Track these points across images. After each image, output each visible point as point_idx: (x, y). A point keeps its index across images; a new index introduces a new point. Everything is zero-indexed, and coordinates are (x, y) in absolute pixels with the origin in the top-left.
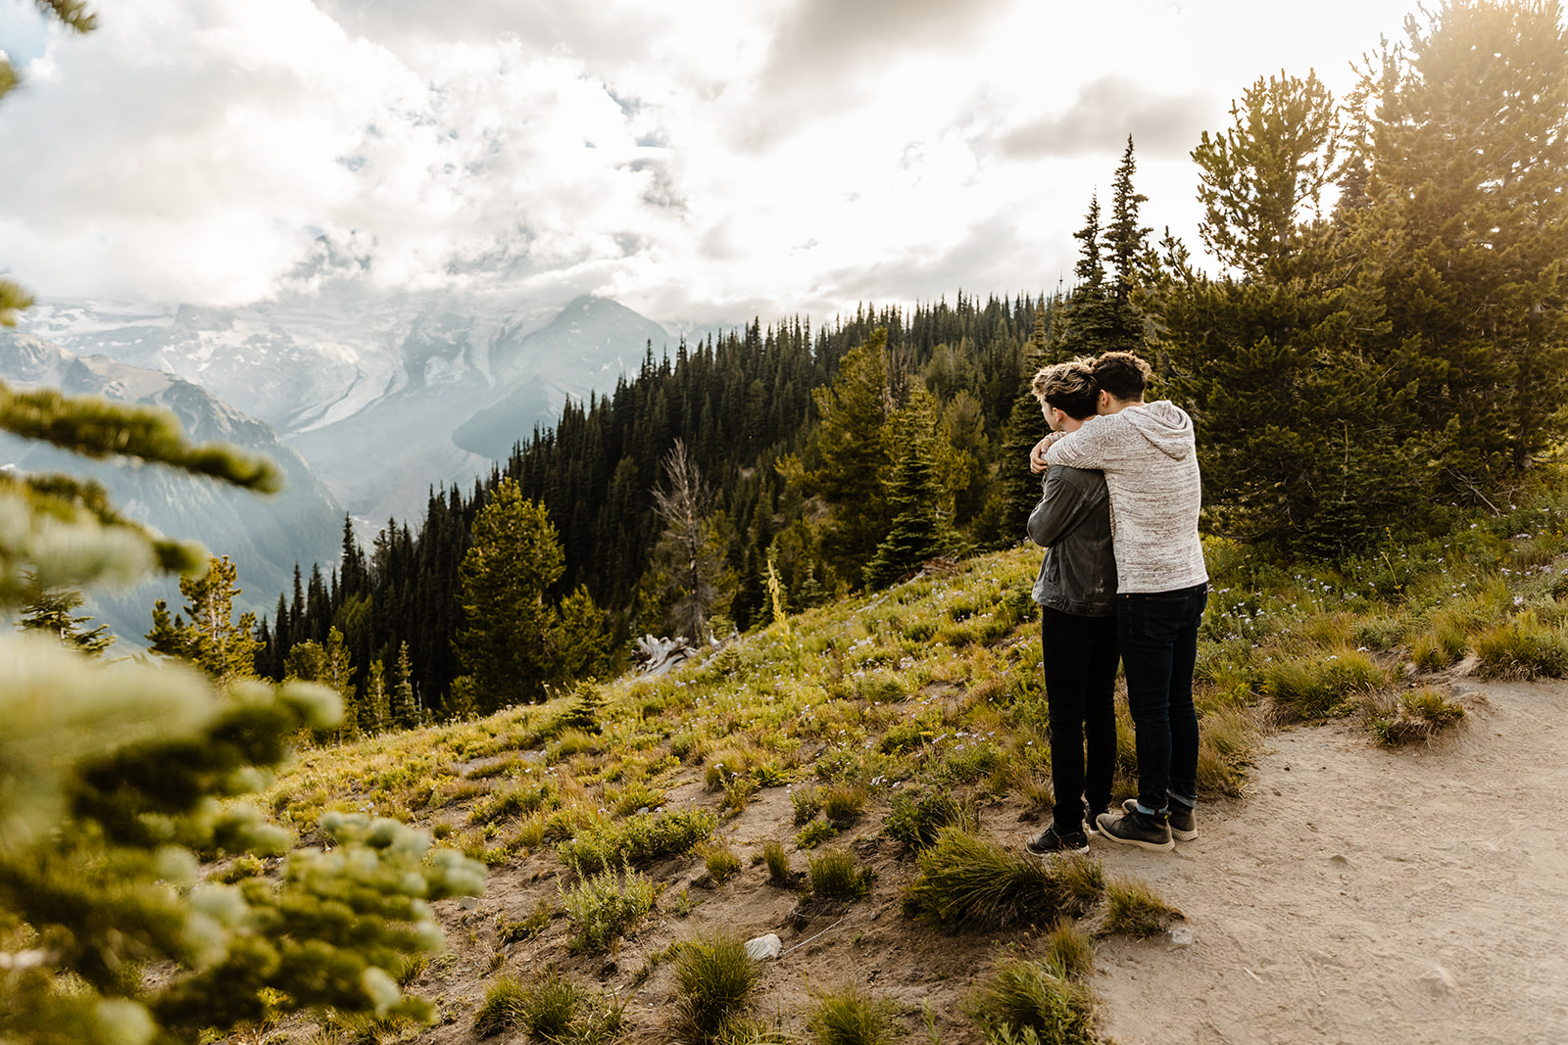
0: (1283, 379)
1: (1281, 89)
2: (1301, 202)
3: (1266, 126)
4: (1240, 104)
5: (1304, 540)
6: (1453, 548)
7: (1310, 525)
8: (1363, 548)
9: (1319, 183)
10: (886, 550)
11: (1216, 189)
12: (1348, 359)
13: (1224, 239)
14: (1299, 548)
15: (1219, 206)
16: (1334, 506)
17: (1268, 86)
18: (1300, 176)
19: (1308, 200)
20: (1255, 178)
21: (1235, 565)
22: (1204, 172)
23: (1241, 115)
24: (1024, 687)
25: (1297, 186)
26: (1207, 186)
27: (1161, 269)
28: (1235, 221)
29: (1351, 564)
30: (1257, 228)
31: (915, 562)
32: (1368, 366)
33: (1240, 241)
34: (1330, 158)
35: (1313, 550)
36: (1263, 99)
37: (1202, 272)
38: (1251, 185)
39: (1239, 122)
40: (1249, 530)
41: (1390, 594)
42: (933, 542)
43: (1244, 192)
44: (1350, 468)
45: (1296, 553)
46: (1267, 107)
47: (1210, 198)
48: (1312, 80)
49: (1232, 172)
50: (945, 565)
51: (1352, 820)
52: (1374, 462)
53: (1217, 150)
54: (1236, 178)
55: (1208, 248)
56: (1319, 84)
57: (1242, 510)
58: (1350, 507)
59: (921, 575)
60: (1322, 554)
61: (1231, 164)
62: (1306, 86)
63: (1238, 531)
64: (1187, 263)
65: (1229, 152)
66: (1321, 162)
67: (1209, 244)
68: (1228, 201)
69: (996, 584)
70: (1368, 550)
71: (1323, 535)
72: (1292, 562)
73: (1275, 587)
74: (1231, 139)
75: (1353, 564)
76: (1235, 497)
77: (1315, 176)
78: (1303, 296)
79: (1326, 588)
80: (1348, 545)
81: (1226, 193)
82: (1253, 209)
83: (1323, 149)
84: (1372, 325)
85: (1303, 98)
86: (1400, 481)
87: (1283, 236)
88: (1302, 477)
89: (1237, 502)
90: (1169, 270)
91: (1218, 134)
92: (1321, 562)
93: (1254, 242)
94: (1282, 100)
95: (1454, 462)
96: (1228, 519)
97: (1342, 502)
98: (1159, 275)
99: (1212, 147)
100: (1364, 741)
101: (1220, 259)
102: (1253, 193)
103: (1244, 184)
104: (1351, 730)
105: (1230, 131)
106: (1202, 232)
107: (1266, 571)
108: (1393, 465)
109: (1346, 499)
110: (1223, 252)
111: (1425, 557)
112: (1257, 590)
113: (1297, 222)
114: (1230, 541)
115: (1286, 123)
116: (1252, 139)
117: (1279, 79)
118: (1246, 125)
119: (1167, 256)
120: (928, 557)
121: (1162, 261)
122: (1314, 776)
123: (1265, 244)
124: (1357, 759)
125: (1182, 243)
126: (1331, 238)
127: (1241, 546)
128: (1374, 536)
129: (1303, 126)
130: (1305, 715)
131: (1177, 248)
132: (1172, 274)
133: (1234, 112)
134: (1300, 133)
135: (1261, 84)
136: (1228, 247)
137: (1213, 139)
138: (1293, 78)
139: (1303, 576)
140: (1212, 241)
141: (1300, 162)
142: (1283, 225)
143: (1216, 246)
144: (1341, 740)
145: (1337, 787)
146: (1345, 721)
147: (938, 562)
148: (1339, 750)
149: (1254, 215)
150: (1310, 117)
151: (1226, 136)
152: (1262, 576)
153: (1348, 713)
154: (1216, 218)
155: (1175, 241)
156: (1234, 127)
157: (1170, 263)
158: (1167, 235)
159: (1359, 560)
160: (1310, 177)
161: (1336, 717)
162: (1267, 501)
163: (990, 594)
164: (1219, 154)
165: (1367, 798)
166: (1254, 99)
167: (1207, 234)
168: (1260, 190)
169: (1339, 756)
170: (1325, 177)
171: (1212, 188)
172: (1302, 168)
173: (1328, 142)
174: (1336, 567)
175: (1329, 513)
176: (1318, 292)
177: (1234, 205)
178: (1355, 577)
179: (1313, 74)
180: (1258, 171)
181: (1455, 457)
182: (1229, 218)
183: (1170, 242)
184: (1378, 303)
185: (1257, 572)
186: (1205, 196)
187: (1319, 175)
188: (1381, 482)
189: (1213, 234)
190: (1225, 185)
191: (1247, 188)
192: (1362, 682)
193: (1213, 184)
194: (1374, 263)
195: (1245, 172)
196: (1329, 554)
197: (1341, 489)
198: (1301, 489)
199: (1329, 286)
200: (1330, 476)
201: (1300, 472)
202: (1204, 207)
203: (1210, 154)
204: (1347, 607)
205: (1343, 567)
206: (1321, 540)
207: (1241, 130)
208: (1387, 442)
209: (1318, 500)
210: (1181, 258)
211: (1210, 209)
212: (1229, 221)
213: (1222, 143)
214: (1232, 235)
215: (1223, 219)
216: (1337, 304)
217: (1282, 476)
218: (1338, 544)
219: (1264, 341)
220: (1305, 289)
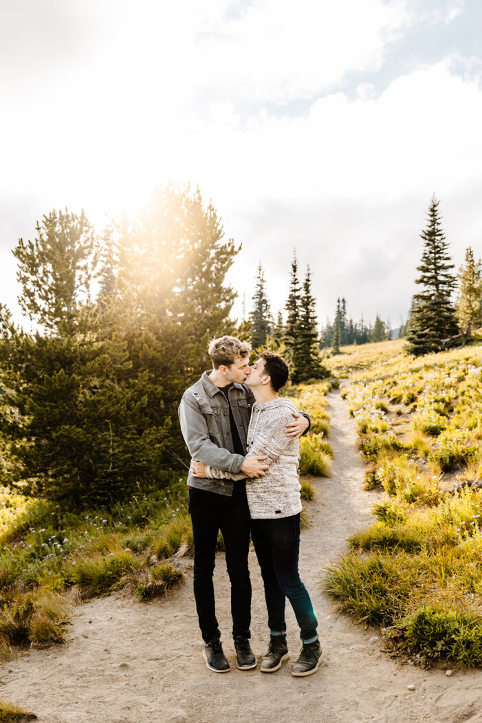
0: (72, 396)
1: (65, 220)
2: (79, 288)
3: (57, 240)
4: (41, 225)
5: (89, 495)
6: (171, 493)
7: (92, 486)
8: (123, 498)
9: (89, 278)
11: (28, 275)
12: (109, 385)
13: (34, 307)
14: (86, 501)
15: (30, 286)
16: (106, 473)
17: (58, 216)
18: (78, 272)
19: (83, 287)
20: (52, 271)
21: (48, 515)
22: (21, 264)
23: (42, 231)
25: (76, 278)
26: (23, 273)
28: (40, 297)
29: (117, 508)
30: (54, 301)
32: (120, 390)
33: (44, 309)
34: (95, 264)
35: (95, 501)
36: (55, 223)
37: (20, 327)
38: (49, 275)
39: (41, 235)
40: (55, 492)
41: (140, 522)
43: (45, 279)
44: (114, 449)
45: (84, 504)
46: (58, 228)
47: (25, 280)
48: (83, 217)
49: (37, 265)
51: (129, 644)
52: (126, 446)
53: (29, 251)
54: (40, 269)
55: (24, 312)
56: (87, 220)
57: (50, 480)
58: (115, 473)
60: (100, 503)
61: (37, 261)
62: (80, 220)
63: (49, 493)
64: (11, 320)
65: (36, 253)
66: (90, 266)
67: (24, 309)
68: (36, 283)
70: (126, 499)
71: (100, 491)
72: (83, 510)
73: (74, 525)
74: (37, 245)
75: (119, 508)
76: (46, 471)
77: (87, 273)
78: (82, 345)
79: (104, 521)
80: (115, 497)
81: (34, 278)
82: (51, 289)
83: (90, 259)
84: (122, 364)
85: (79, 226)
86: (142, 456)
87: (69, 307)
88: (86, 457)
89: (47, 475)
91: (29, 241)
92: (100, 508)
93: (52, 310)
94: (66, 226)
95: (169, 444)
96: (41, 486)
97: (110, 470)
99: (24, 248)
100: (132, 601)
101: (31, 319)
102: (51, 280)
103: (45, 273)
104: (124, 596)
105: (36, 240)
106: (19, 301)
107: (67, 517)
108: (137, 447)
109: (112, 468)
110: (34, 315)
111: (157, 500)
112: (62, 529)
113: (77, 300)
114: (44, 500)
115: (69, 240)
116: (49, 247)
117: (64, 213)
118: (45, 238)
122: (106, 624)
123: (58, 313)
124: (129, 610)
125: (7, 307)
126: (97, 311)
127: (51, 503)
128: (129, 490)
129: (79, 243)
130: (98, 591)
131: (4, 310)
133: (38, 229)
134: (77, 247)
135: (54, 214)
136: (36, 312)
137: (26, 244)
138: (72, 214)
139: (90, 517)
140: (26, 308)
141: (78, 264)
142: (69, 301)
143: (29, 311)
144: (119, 602)
145: (119, 627)
146: (120, 592)
148: (119, 607)
149: (51, 294)
150: (82, 238)
151: (34, 243)
152: (65, 520)
153: (122, 587)
154: (29, 294)
155: (3, 305)
156: (38, 239)
159: (122, 504)
160: (83, 273)
161: (116, 590)
162: (67, 473)
164: (30, 254)
165: (136, 630)
166: (50, 222)
167: (22, 302)
168: (55, 279)
169: (119, 611)
170: (92, 275)
171: (25, 274)
172: (78, 268)
173: (93, 254)
174: (109, 510)
175: (103, 477)
176: (90, 343)
177: (39, 286)
178: (120, 515)
179: (83, 213)
180: (53, 266)
181: (170, 441)
182: (36, 294)
184: (124, 351)
185: (62, 518)
186: (21, 278)
187: (89, 274)
188: (132, 457)
189: (27, 303)
190: (34, 273)
191: (47, 276)
192: (128, 568)
193: (26, 272)
194: (121, 327)
195: (45, 267)
196: (105, 503)
197: (109, 462)
198: (86, 464)
199: (97, 340)
200: (102, 454)
201: (85, 453)
202: (21, 285)
203: (25, 253)
204: (117, 531)
205: (113, 510)
206: (99, 494)
207: (42, 241)
208: (134, 434)
209: (96, 470)
210: (7, 317)
211: (25, 287)
212: (36, 296)
213: (31, 247)
214: (39, 305)
215: (33, 294)
216: (101, 350)
217: (74, 457)
218: (109, 496)
219: (60, 372)
220: (83, 341)
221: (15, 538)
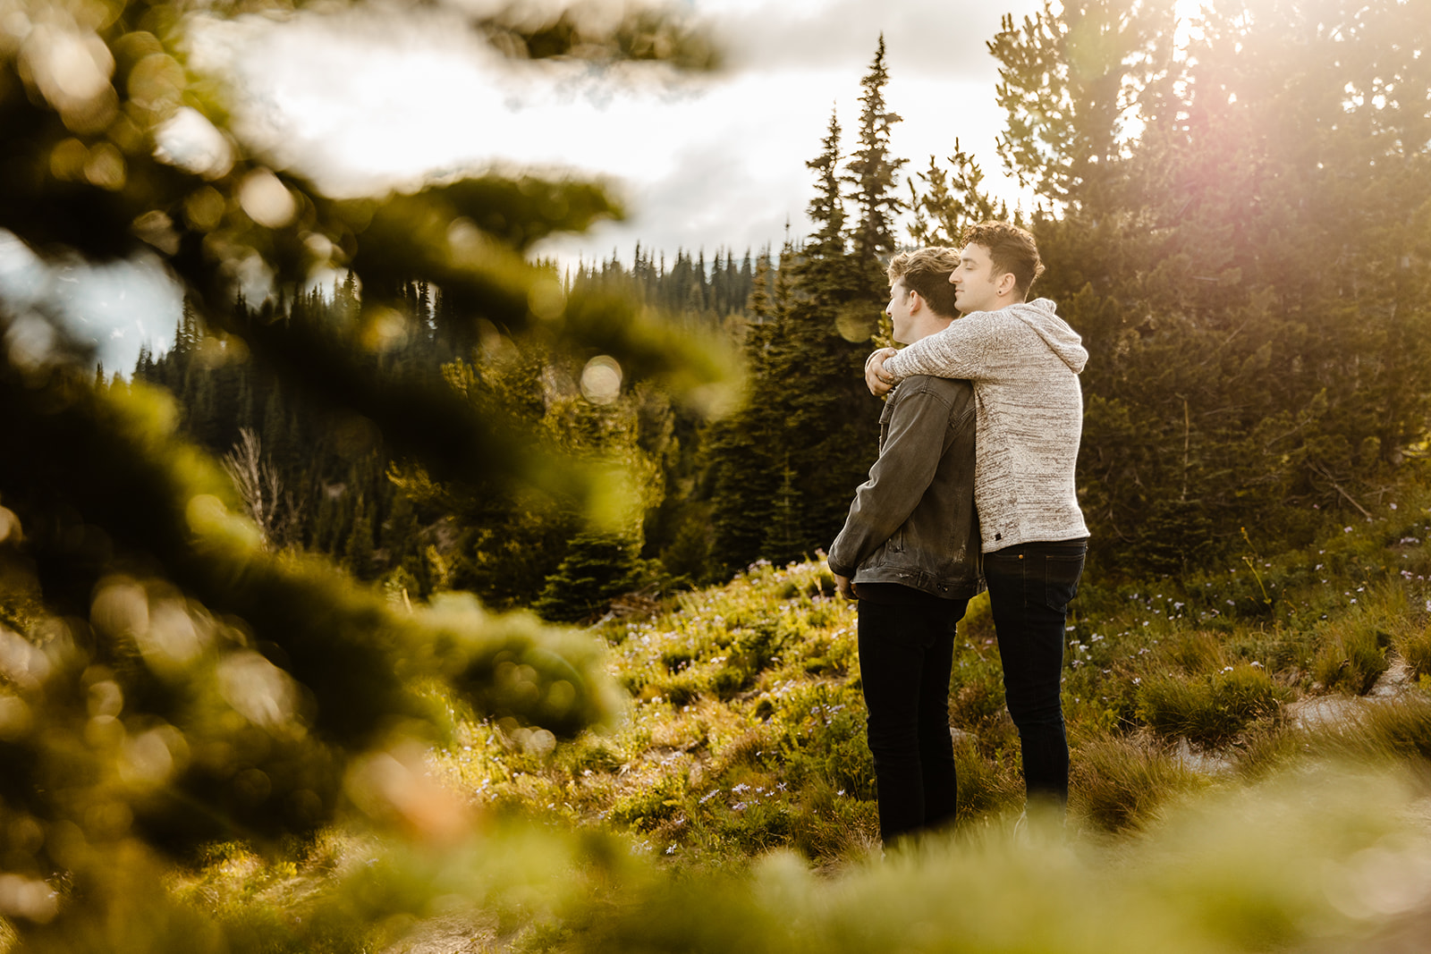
2: (1126, 113)
3: (1083, 12)
5: (1135, 552)
7: (1141, 532)
8: (1210, 562)
10: (559, 584)
11: (1020, 91)
12: (1179, 322)
13: (1028, 159)
14: (1129, 562)
15: (1021, 113)
16: (1173, 506)
18: (1126, 80)
20: (1068, 79)
22: (1004, 68)
24: (795, 742)
25: (1121, 93)
26: (1008, 86)
27: (948, 193)
28: (1042, 135)
30: (1070, 144)
31: (602, 599)
32: (1203, 332)
33: (1049, 162)
35: (1147, 564)
38: (1063, 89)
39: (1048, 5)
42: (623, 572)
43: (1054, 99)
44: (1191, 458)
45: (1125, 569)
47: (1010, 102)
49: (1039, 71)
50: (642, 603)
52: (1219, 451)
53: (1024, 38)
54: (1045, 78)
55: (1007, 170)
58: (1193, 508)
59: (608, 618)
60: (1160, 569)
61: (1039, 60)
64: (981, 189)
65: (1038, 44)
66: (1150, 64)
67: (1009, 164)
68: (1035, 107)
69: (720, 623)
70: (1217, 562)
71: (1160, 545)
72: (1122, 579)
73: (1106, 610)
74: (1040, 26)
75: (1200, 580)
77: (1143, 80)
78: (1126, 236)
79: (1178, 605)
80: (1191, 558)
81: (1032, 97)
83: (1151, 48)
84: (1217, 274)
87: (1102, 155)
88: (1127, 473)
90: (960, 196)
91: (1026, 18)
92: (1159, 579)
93: (1068, 162)
95: (1319, 450)
97: (1182, 500)
98: (949, 201)
99: (1015, 35)
101: (1022, 185)
102: (1065, 100)
103: (1055, 85)
105: (1039, 16)
106: (1000, 147)
107: (1089, 594)
108: (1243, 455)
109: (1187, 498)
110: (1027, 176)
111: (1292, 569)
115: (1107, 10)
116: (1064, 28)
118: (1058, 10)
119: (957, 177)
120: (617, 593)
121: (948, 183)
123: (1080, 168)
125: (975, 162)
126: (1163, 162)
128: (1222, 546)
129: (1129, 14)
131: (968, 167)
132: (962, 201)
134: (1125, 24)
136: (1032, 169)
137: (1019, 24)
140: (1013, 160)
141: (1125, 61)
142: (1103, 142)
143: (1017, 167)
147: (631, 600)
149: (1067, 128)
151: (1034, 22)
154: (1018, 130)
155: (967, 157)
156: (1044, 14)
157: (961, 187)
158: (957, 149)
159: (1207, 575)
160: (1135, 81)
163: (713, 635)
164: (1025, 45)
167: (1006, 150)
168: (1075, 95)
170: (1156, 83)
171: (1015, 89)
172: (1127, 69)
175: (1167, 516)
176: (1146, 231)
180: (1071, 70)
181: (1320, 444)
182: (1036, 130)
183: (960, 159)
184: (1224, 245)
186: (1007, 98)
187: (1148, 81)
188: (1232, 476)
189: (1014, 150)
190: (1032, 86)
191: (1057, 91)
193: (1016, 85)
194: (1219, 193)
195: (1054, 72)
196: (1168, 569)
197: (1179, 485)
198: (1128, 486)
199: (1159, 224)
200: (1165, 467)
201: (1125, 465)
202: (1005, 113)
203: (1015, 45)
204: (1208, 626)
205: (1187, 584)
206: (1157, 551)
207: (1050, 16)
208: (1233, 427)
209: (1150, 500)
210: (974, 181)
211: (1012, 116)
212: (1035, 136)
213: (1030, 30)
214: (1040, 152)
215: (1029, 131)
216: (1172, 245)
217: (1103, 471)
218: (1179, 556)
219: (1084, 289)
220: (1131, 225)
221: (981, 627)
